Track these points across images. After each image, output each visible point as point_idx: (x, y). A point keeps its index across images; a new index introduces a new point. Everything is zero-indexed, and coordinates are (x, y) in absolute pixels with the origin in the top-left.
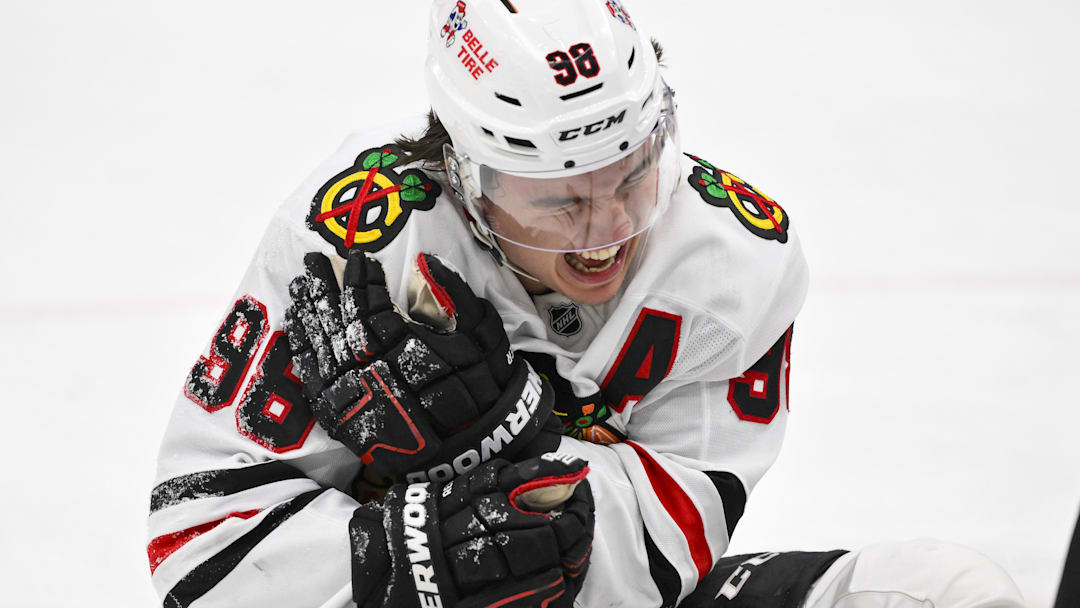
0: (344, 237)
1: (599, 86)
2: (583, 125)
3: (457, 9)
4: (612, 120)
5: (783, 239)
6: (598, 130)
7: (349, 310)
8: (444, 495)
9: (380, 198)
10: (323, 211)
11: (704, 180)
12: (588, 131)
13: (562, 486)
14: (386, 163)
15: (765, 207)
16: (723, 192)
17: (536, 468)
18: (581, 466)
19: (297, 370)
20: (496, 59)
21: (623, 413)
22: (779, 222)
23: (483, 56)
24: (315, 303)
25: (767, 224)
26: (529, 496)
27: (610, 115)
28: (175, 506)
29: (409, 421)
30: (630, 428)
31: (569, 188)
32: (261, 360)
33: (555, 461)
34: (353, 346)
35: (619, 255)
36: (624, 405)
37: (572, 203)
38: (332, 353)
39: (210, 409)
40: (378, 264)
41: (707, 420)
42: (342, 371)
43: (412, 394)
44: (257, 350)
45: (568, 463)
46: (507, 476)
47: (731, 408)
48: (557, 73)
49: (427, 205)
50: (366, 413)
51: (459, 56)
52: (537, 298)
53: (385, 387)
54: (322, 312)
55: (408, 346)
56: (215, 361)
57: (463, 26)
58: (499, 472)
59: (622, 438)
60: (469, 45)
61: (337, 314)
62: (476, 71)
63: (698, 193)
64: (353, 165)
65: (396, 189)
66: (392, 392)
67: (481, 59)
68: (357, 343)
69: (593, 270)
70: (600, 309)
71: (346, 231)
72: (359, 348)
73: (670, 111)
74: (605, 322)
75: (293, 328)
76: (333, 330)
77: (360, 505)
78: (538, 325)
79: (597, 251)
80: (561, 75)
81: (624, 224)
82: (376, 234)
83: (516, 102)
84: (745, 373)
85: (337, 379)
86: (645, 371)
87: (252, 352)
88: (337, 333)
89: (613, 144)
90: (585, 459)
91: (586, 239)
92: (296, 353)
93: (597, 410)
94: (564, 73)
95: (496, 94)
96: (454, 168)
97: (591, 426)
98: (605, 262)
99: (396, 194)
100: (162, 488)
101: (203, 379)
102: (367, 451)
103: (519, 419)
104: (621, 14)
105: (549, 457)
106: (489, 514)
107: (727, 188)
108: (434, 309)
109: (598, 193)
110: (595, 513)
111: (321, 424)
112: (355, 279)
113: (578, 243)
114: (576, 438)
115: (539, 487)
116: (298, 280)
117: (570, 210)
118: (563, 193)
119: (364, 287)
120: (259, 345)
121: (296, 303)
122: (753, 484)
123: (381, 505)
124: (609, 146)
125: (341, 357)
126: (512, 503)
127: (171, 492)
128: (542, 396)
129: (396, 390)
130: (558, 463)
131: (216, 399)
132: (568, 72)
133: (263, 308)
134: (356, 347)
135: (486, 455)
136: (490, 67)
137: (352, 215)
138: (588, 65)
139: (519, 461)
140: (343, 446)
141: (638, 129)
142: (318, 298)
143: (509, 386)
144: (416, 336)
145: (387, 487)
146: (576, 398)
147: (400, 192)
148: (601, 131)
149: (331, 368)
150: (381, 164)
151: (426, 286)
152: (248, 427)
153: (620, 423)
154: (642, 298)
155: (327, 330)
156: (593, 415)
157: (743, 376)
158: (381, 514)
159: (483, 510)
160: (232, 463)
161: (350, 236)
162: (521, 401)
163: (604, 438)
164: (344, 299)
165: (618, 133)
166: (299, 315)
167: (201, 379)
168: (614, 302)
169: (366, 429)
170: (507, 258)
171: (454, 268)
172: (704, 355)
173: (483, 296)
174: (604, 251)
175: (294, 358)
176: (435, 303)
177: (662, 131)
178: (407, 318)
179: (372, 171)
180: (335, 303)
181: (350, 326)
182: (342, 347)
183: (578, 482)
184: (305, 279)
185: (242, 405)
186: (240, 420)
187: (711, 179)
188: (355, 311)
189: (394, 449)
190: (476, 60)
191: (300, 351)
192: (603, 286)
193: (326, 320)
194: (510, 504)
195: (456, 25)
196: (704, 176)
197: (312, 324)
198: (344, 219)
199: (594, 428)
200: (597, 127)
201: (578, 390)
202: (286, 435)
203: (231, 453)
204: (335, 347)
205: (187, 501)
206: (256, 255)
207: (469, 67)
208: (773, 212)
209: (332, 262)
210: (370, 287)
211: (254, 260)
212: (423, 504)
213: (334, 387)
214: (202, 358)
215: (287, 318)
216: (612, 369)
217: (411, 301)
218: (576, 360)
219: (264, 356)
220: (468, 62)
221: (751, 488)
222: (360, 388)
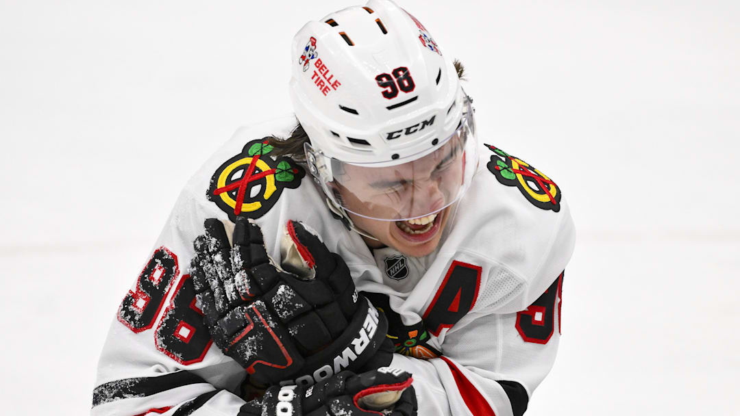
0: (234, 207)
1: (415, 98)
2: (404, 128)
3: (310, 44)
4: (425, 123)
5: (557, 209)
6: (415, 131)
7: (237, 263)
8: (307, 396)
9: (261, 179)
10: (219, 187)
11: (500, 165)
12: (408, 132)
13: (393, 392)
14: (265, 152)
15: (544, 184)
16: (513, 174)
17: (374, 378)
18: (407, 377)
19: (199, 304)
20: (338, 81)
21: (439, 336)
22: (554, 196)
23: (330, 78)
24: (212, 256)
25: (544, 198)
26: (368, 399)
27: (424, 120)
28: (110, 403)
29: (280, 345)
30: (445, 347)
31: (397, 172)
32: (173, 296)
33: (388, 373)
34: (240, 289)
35: (436, 220)
36: (440, 331)
37: (400, 184)
38: (225, 294)
39: (136, 330)
40: (258, 228)
41: (500, 343)
42: (232, 307)
43: (283, 325)
44: (170, 289)
45: (397, 375)
46: (352, 383)
47: (518, 333)
48: (384, 90)
49: (294, 184)
50: (250, 338)
51: (313, 78)
52: (376, 251)
53: (263, 320)
54: (217, 263)
55: (279, 290)
56: (140, 295)
57: (315, 56)
58: (346, 380)
59: (438, 354)
60: (319, 70)
61: (228, 265)
62: (325, 90)
63: (494, 176)
64: (241, 152)
65: (272, 172)
66: (268, 324)
67: (328, 80)
68: (243, 287)
69: (417, 232)
70: (423, 260)
71: (235, 202)
72: (244, 291)
73: (470, 114)
74: (426, 270)
75: (197, 273)
76: (225, 277)
77: (245, 403)
78: (377, 273)
79: (420, 219)
80: (387, 91)
81: (439, 200)
82: (257, 205)
83: (354, 112)
84: (528, 308)
85: (229, 313)
86: (455, 306)
87: (167, 290)
88: (228, 278)
89: (427, 141)
90: (410, 372)
91: (411, 210)
92: (198, 293)
93: (419, 335)
94: (389, 89)
95: (340, 106)
96: (312, 160)
97: (416, 345)
98: (426, 226)
99: (272, 176)
100: (100, 389)
101: (131, 308)
102: (250, 365)
103: (361, 343)
104: (430, 44)
105: (384, 370)
106: (338, 411)
107: (516, 172)
108: (300, 262)
109: (418, 176)
110: (418, 412)
111: (217, 345)
112: (241, 240)
113: (405, 213)
114: (404, 355)
115: (375, 392)
116: (201, 238)
117: (397, 189)
118: (392, 177)
119: (248, 245)
120: (172, 285)
121: (199, 255)
122: (533, 390)
123: (260, 403)
124: (424, 142)
125: (231, 297)
126: (355, 403)
127: (107, 392)
128: (379, 325)
129: (271, 322)
130: (390, 375)
131: (140, 323)
132: (392, 88)
133: (175, 257)
134: (242, 290)
135: (337, 368)
136: (335, 87)
137: (240, 190)
138: (406, 83)
139: (361, 373)
140: (232, 359)
141: (445, 129)
142: (215, 253)
143: (354, 319)
144: (285, 283)
145: (265, 389)
146: (404, 326)
147: (275, 174)
148: (417, 132)
149: (224, 304)
150: (262, 152)
151: (293, 245)
152: (163, 345)
153: (437, 343)
154: (453, 254)
155: (221, 276)
156: (417, 338)
157: (527, 310)
158: (261, 408)
159: (334, 409)
160: (150, 373)
161: (239, 206)
162: (363, 329)
163: (425, 354)
164: (233, 254)
165: (430, 133)
166: (201, 264)
167: (129, 308)
168: (431, 256)
169: (249, 350)
170: (354, 225)
171: (313, 232)
172: (499, 295)
173: (336, 252)
174: (425, 218)
175: (197, 296)
176: (300, 258)
177: (464, 129)
178: (279, 269)
179: (255, 157)
180: (226, 257)
181: (238, 274)
182: (232, 290)
183: (404, 389)
184: (205, 237)
185: (159, 329)
186: (157, 340)
187: (504, 165)
188: (241, 263)
189: (270, 365)
190: (325, 82)
191: (202, 291)
192: (425, 244)
193: (220, 269)
194: (354, 405)
195: (310, 55)
196: (499, 162)
197: (210, 271)
198: (234, 193)
199: (417, 347)
200: (415, 128)
201: (405, 320)
202: (191, 352)
203: (150, 364)
204: (226, 289)
205: (118, 400)
206: (171, 217)
207: (320, 86)
208: (549, 188)
209: (225, 225)
210: (252, 245)
211: (169, 221)
212: (291, 402)
213: (226, 319)
214: (131, 292)
215: (192, 266)
216: (431, 304)
217: (283, 256)
218: (405, 299)
219: (175, 293)
220: (319, 83)
221: (532, 393)
222: (245, 320)
